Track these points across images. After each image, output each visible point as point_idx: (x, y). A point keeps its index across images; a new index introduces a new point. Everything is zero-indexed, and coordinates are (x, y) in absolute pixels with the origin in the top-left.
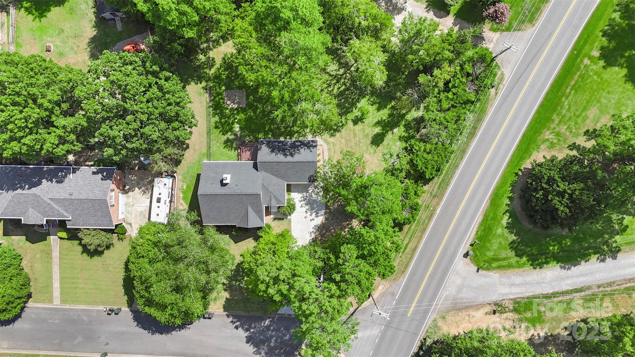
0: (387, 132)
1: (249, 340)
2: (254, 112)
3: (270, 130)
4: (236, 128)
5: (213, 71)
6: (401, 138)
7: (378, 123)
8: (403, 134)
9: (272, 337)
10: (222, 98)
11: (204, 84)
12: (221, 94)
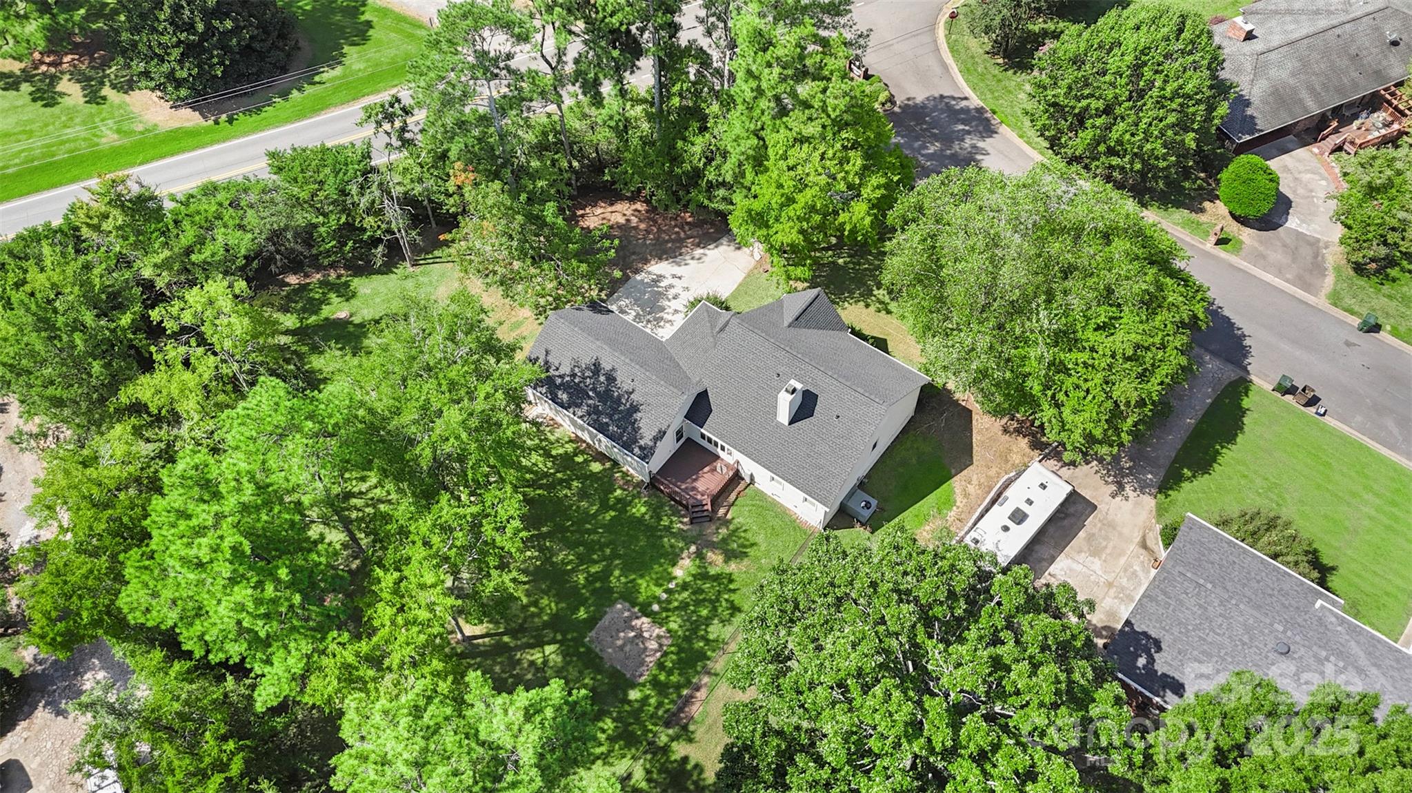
0: (359, 325)
2: (605, 575)
5: (625, 767)
6: (349, 297)
7: (359, 352)
8: (336, 300)
10: (661, 666)
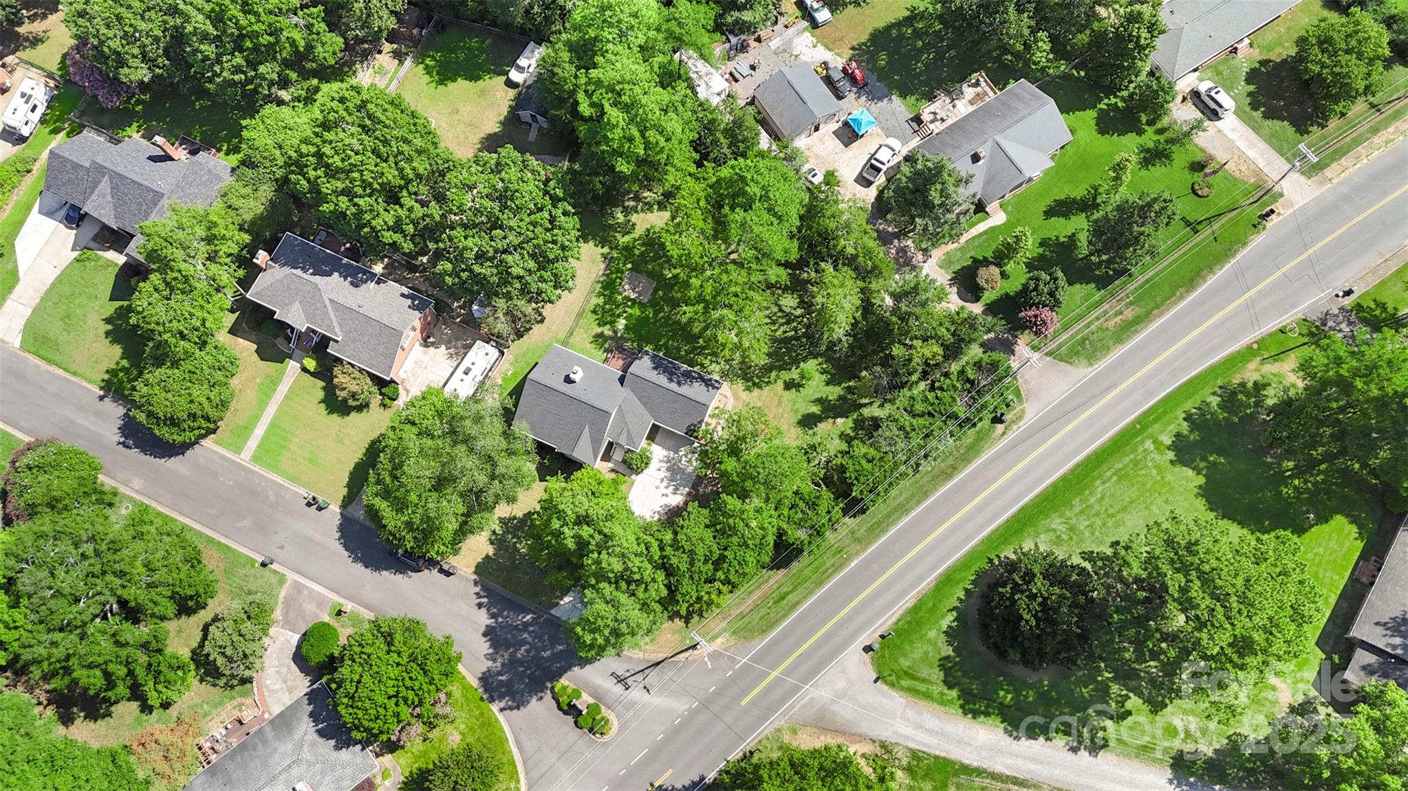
0: (827, 418)
1: (489, 632)
2: (656, 313)
3: (666, 345)
4: (621, 324)
5: (627, 239)
6: (843, 436)
7: (819, 401)
8: (849, 431)
9: (524, 642)
10: (621, 279)
11: (606, 250)
12: (622, 273)
